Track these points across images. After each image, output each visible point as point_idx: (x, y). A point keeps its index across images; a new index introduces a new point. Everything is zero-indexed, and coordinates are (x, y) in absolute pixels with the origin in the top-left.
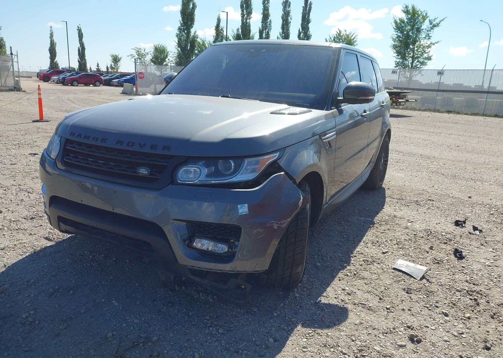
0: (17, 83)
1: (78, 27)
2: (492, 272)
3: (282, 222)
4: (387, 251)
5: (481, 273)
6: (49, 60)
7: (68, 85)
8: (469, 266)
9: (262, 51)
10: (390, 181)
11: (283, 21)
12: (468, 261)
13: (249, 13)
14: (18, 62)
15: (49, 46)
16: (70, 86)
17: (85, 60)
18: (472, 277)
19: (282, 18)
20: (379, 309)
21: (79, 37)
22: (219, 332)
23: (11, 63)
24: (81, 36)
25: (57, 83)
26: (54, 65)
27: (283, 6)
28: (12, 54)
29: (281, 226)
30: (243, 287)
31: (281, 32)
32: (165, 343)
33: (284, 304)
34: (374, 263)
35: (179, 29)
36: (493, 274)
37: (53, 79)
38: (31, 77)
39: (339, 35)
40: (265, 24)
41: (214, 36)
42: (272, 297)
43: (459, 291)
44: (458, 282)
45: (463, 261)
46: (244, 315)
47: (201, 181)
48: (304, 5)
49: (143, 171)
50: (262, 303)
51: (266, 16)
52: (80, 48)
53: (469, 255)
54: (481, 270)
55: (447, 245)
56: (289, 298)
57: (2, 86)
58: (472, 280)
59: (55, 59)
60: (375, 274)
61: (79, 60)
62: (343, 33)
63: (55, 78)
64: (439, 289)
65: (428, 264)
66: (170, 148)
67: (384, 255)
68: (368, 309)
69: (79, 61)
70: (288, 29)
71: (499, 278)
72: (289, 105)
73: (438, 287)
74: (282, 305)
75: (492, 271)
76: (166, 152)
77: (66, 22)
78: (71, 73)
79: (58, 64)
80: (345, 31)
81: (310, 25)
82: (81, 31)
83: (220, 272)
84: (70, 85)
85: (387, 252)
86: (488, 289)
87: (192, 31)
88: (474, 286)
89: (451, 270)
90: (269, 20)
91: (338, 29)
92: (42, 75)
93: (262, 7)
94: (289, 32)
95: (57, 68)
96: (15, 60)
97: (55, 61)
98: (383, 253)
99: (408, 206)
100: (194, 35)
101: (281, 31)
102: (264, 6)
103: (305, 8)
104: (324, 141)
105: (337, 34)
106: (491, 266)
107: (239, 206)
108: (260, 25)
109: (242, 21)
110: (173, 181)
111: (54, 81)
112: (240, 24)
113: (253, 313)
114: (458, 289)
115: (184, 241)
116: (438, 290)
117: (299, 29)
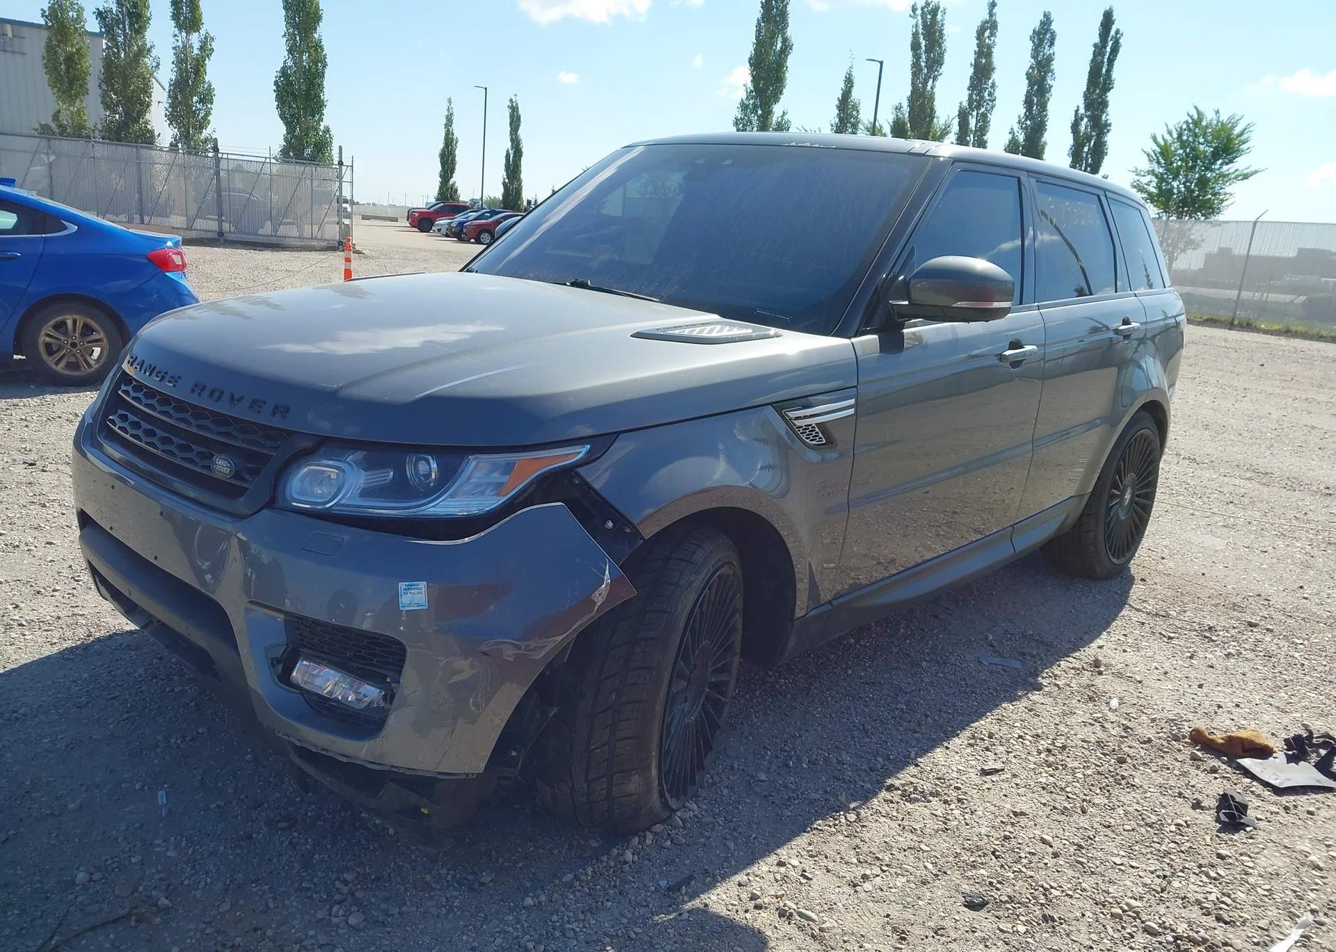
0: (346, 232)
1: (511, 101)
2: (1312, 890)
3: (533, 644)
4: (998, 766)
5: (1268, 887)
6: (437, 180)
7: (468, 242)
8: (1243, 858)
9: (725, 163)
10: (1163, 558)
11: (1031, 85)
12: (1251, 838)
13: (935, 62)
14: (352, 182)
15: (440, 145)
16: (472, 243)
17: (519, 181)
18: (1229, 896)
19: (1029, 76)
20: (845, 942)
21: (511, 124)
22: (347, 923)
23: (338, 184)
24: (515, 122)
25: (447, 236)
26: (447, 191)
27: (1033, 42)
28: (341, 163)
29: (530, 655)
30: (426, 812)
31: (1022, 115)
32: (192, 926)
33: (575, 876)
34: (931, 798)
35: (744, 107)
36: (1312, 895)
37: (438, 225)
38: (395, 220)
39: (1197, 123)
40: (978, 94)
41: (832, 125)
42: (557, 851)
43: (1151, 931)
44: (1168, 904)
45: (1236, 837)
46: (448, 887)
47: (344, 505)
48: (1097, 40)
49: (222, 466)
50: (520, 865)
51: (982, 71)
52: (510, 151)
53: (1269, 821)
54: (1278, 875)
55: (1216, 778)
56: (601, 861)
57: (312, 238)
58: (1223, 902)
59: (451, 177)
60: (913, 831)
61: (507, 180)
62: (1209, 116)
63: (443, 222)
64: (1088, 914)
65: (1109, 827)
66: (288, 410)
67: (983, 778)
68: (813, 936)
69: (504, 184)
70: (1043, 106)
71: (1326, 914)
72: (721, 316)
73: (1088, 904)
74: (570, 877)
75: (1317, 884)
76: (277, 422)
77: (486, 89)
78: (479, 213)
79: (456, 190)
80: (1217, 112)
81: (1111, 96)
82: (517, 112)
83: (345, 760)
84: (473, 240)
85: (997, 771)
86: (1257, 944)
87: (777, 110)
88: (1215, 924)
89: (1172, 860)
90: (991, 81)
91: (1196, 108)
92: (417, 215)
93: (973, 45)
94: (1046, 116)
95: (453, 200)
96: (347, 178)
97: (451, 183)
98: (985, 773)
99: (1170, 638)
100: (780, 120)
101: (1022, 111)
102: (981, 44)
103: (1099, 50)
104: (798, 423)
105: (1190, 121)
106: (1321, 869)
107: (402, 585)
108: (963, 96)
109: (913, 84)
110: (274, 501)
111: (439, 230)
112: (907, 91)
113: (476, 886)
114: (1149, 926)
115: (274, 663)
116: (1083, 915)
117: (1078, 107)
